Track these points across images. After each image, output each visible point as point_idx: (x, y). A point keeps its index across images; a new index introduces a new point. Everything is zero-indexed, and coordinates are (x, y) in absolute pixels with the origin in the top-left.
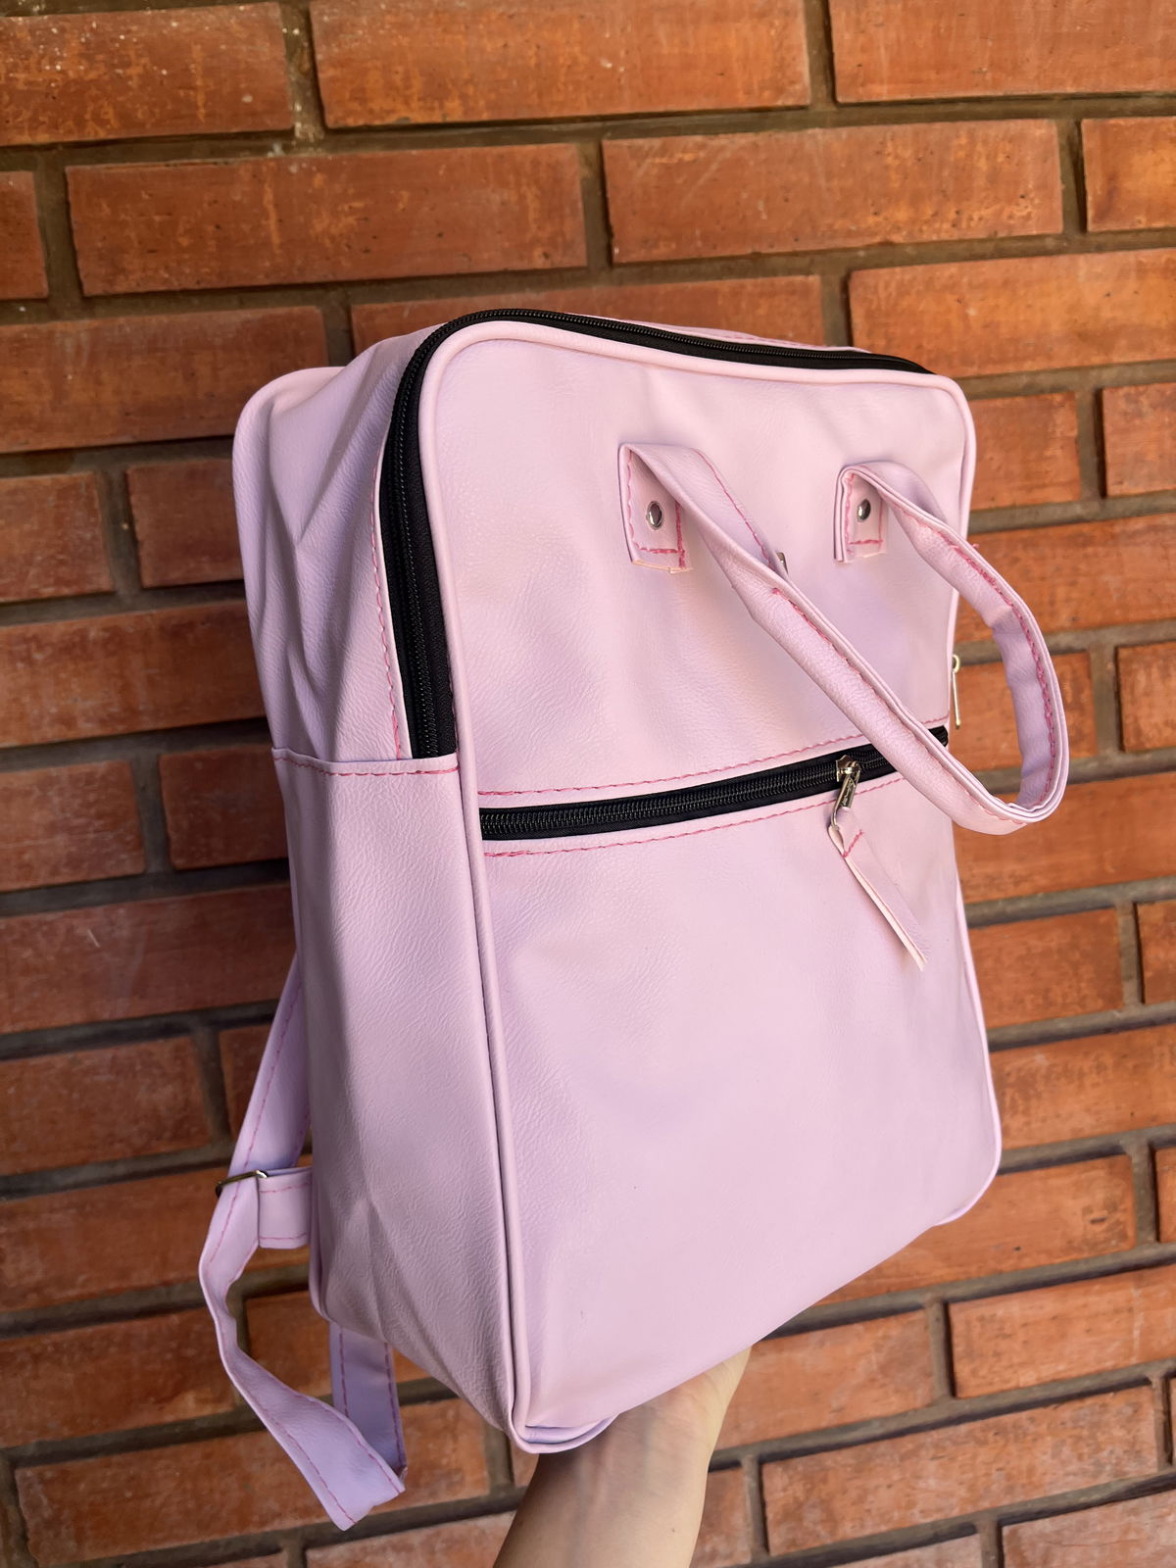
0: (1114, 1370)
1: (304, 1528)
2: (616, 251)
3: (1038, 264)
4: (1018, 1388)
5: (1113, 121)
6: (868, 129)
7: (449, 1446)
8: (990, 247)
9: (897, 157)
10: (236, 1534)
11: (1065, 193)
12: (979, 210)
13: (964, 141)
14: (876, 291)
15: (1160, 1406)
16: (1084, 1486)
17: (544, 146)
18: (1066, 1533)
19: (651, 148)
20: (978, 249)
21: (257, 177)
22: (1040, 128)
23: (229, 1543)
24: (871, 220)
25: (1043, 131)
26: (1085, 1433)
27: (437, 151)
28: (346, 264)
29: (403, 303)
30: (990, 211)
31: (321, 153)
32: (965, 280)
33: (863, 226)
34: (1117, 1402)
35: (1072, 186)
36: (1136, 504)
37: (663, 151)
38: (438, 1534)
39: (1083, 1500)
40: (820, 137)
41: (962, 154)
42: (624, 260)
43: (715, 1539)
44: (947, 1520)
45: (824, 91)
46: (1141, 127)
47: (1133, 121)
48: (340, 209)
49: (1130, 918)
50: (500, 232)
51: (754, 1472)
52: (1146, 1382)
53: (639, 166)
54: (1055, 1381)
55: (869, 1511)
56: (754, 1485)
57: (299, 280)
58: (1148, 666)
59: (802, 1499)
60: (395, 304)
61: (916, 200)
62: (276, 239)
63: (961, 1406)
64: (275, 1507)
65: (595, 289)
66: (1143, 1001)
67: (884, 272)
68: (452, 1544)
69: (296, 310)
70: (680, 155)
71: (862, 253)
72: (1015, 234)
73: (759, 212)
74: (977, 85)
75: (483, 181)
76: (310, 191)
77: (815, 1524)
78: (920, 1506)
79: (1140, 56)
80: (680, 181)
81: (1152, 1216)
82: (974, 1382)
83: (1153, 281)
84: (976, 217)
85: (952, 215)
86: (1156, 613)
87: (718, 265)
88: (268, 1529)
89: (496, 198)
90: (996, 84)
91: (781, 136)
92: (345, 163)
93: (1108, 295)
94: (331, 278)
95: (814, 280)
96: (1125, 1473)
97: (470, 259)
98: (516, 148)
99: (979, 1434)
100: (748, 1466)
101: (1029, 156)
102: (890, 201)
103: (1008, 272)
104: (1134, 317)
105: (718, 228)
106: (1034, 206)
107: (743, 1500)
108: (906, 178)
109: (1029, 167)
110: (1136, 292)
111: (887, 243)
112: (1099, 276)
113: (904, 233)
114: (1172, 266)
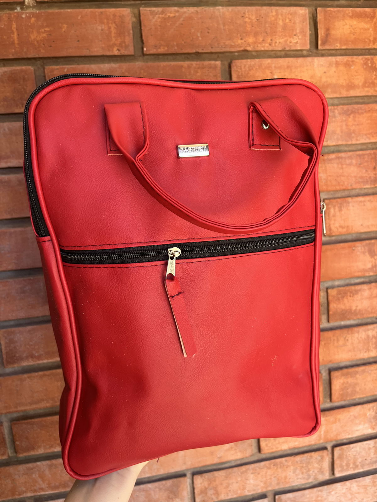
0: (315, 445)
1: (34, 496)
2: (145, 49)
3: (300, 60)
4: (281, 450)
5: (329, 9)
6: (239, 8)
8: (283, 53)
9: (249, 18)
10: (11, 498)
11: (310, 35)
12: (279, 39)
13: (274, 14)
14: (241, 69)
15: (330, 456)
16: (303, 483)
17: (118, 9)
18: (297, 498)
19: (158, 11)
20: (279, 53)
21: (10, 19)
22: (302, 10)
24: (240, 41)
26: (304, 465)
27: (78, 10)
28: (42, 51)
29: (64, 66)
30: (283, 40)
31: (35, 11)
32: (273, 65)
33: (237, 44)
34: (316, 456)
35: (314, 32)
36: (332, 149)
37: (163, 12)
39: (303, 487)
40: (221, 10)
41: (273, 19)
42: (148, 53)
44: (257, 494)
46: (338, 11)
47: (336, 9)
48: (41, 31)
49: (325, 293)
50: (101, 41)
51: (191, 477)
52: (325, 448)
53: (154, 18)
54: (295, 448)
55: (230, 491)
56: (191, 482)
57: (25, 57)
58: (334, 206)
59: (207, 487)
60: (61, 66)
61: (256, 35)
62: (16, 42)
63: (262, 456)
64: (24, 489)
65: (137, 63)
66: (328, 321)
67: (244, 61)
69: (24, 68)
70: (169, 14)
71: (236, 54)
72: (292, 49)
73: (198, 37)
75: (95, 22)
76: (30, 24)
77: (211, 495)
78: (248, 489)
80: (169, 24)
81: (329, 393)
82: (266, 448)
83: (341, 68)
84: (278, 42)
85: (269, 41)
86: (338, 188)
87: (183, 56)
88: (21, 496)
89: (99, 28)
91: (207, 9)
92: (43, 14)
93: (325, 72)
94: (37, 56)
95: (218, 63)
96: (318, 478)
97: (90, 51)
98: (107, 10)
99: (268, 465)
100: (189, 475)
101: (298, 20)
102: (247, 35)
103: (289, 63)
104: (334, 81)
105: (183, 42)
106: (299, 39)
107: (187, 487)
108: (253, 26)
109: (298, 24)
110: (335, 72)
111: (245, 51)
112: (322, 65)
113: (252, 47)
114: (348, 63)
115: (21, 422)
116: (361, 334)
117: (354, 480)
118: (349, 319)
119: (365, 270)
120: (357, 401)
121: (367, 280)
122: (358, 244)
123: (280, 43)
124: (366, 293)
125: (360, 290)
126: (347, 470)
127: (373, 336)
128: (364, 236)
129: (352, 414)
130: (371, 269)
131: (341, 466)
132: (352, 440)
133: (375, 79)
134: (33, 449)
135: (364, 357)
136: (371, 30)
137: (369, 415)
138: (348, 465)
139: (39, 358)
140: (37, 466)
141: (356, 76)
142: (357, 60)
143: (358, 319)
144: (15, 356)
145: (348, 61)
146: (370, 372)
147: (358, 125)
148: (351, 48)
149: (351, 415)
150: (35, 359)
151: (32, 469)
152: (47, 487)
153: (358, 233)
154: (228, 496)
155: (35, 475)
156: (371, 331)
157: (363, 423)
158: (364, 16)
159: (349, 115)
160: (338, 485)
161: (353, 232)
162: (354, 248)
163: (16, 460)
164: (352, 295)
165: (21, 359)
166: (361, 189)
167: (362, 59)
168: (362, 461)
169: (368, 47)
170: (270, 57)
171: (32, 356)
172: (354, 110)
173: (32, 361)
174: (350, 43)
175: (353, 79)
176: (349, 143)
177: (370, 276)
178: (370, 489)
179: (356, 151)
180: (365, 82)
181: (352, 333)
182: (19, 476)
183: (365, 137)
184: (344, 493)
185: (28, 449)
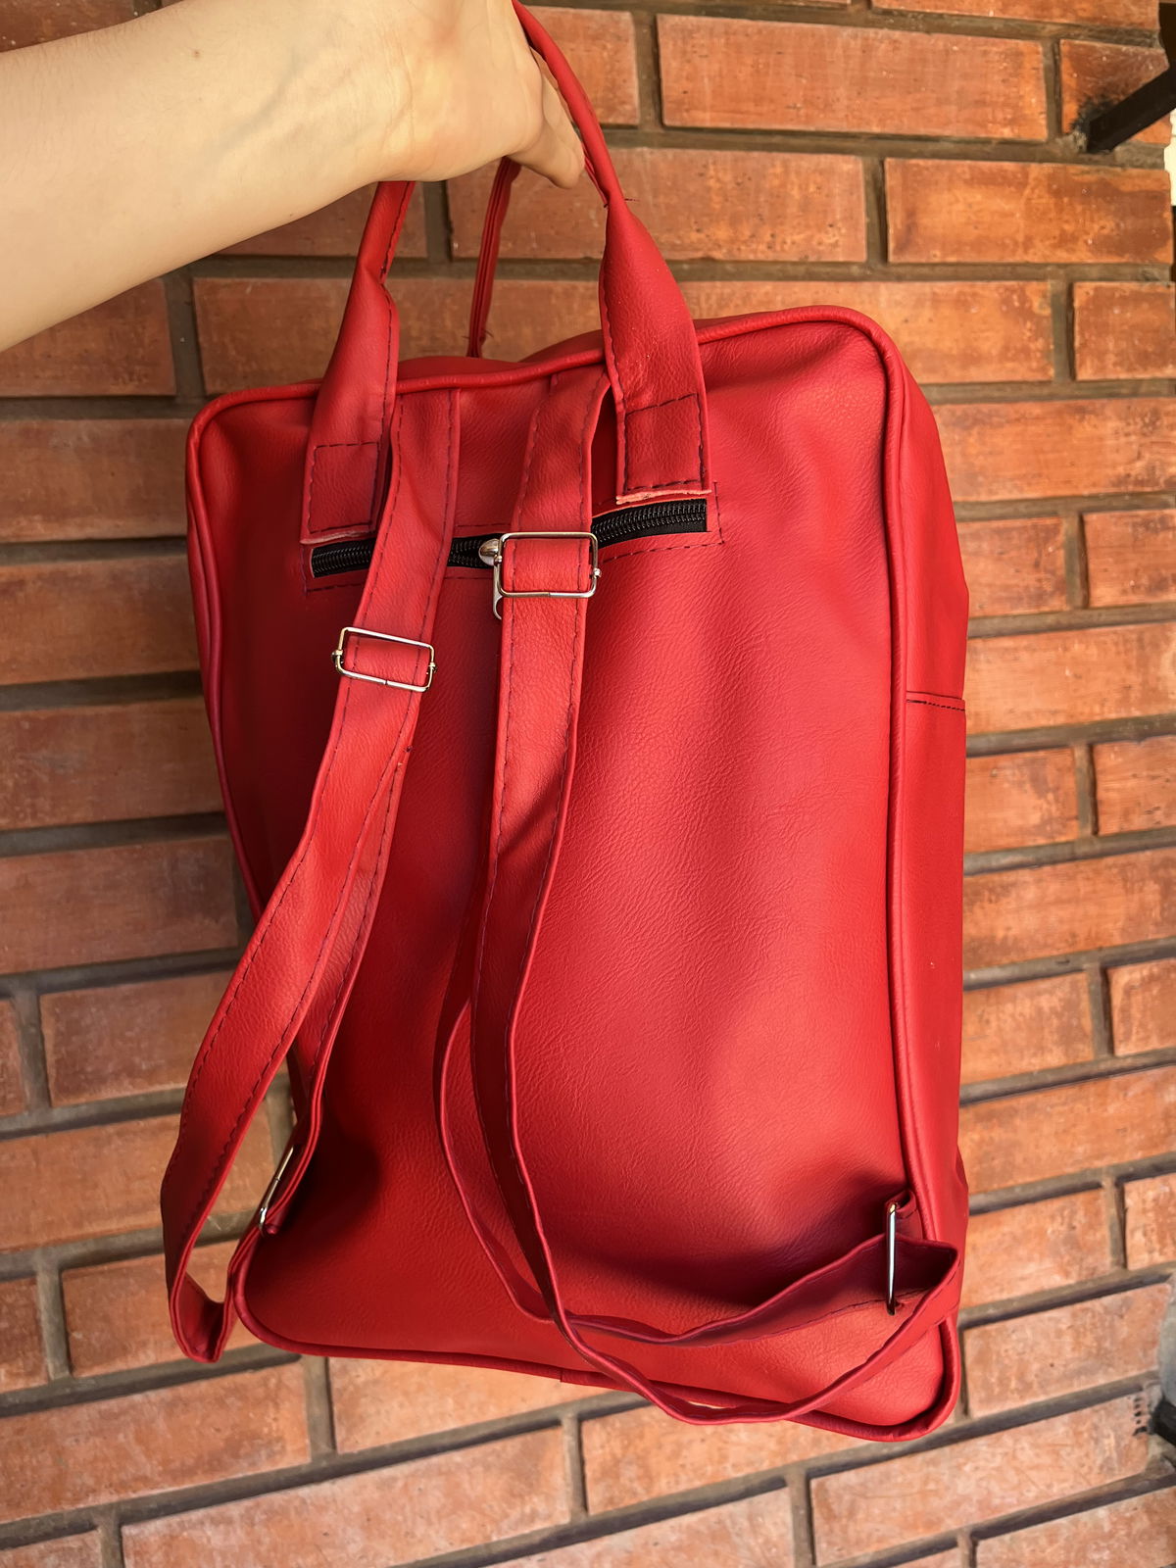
1: (119, 1504)
2: (456, 245)
5: (914, 161)
6: (692, 153)
7: (272, 1413)
8: (802, 269)
9: (718, 180)
10: (49, 1511)
11: (869, 226)
12: (792, 234)
13: (779, 170)
14: (697, 304)
18: (870, 1485)
20: (791, 270)
22: (847, 163)
23: (41, 1522)
24: (694, 236)
25: (850, 166)
29: (245, 280)
30: (802, 236)
32: (779, 298)
33: (687, 241)
35: (876, 221)
38: (258, 1505)
40: (648, 156)
41: (776, 182)
42: (463, 255)
43: (535, 1499)
44: (758, 1474)
45: (651, 116)
46: (938, 168)
47: (930, 162)
50: (343, 219)
51: (574, 1430)
55: (683, 1466)
56: (574, 1443)
59: (619, 1456)
60: (237, 280)
61: (735, 221)
64: (90, 1482)
65: (435, 280)
67: (706, 285)
68: (272, 1514)
71: (686, 267)
72: (824, 259)
74: (792, 120)
77: (631, 1480)
78: (732, 1460)
79: (939, 103)
83: (946, 311)
84: (789, 241)
85: (768, 238)
87: (552, 267)
88: (82, 1505)
90: (809, 119)
93: (906, 321)
97: (313, 244)
100: (568, 1424)
101: (837, 188)
102: (711, 221)
103: (817, 293)
104: (929, 342)
105: (552, 232)
106: (841, 235)
107: (564, 1458)
108: (727, 200)
109: (837, 198)
110: (931, 320)
111: (708, 260)
112: (898, 303)
113: (724, 251)
114: (962, 298)
115: (91, 1269)
116: (1021, 1004)
117: (1022, 1428)
118: (989, 965)
119: (1023, 831)
120: (1019, 1193)
121: (1030, 858)
122: (1004, 761)
123: (793, 243)
124: (1030, 894)
125: (1014, 885)
126: (1002, 1397)
127: (1053, 1010)
128: (1017, 742)
129: (1006, 1229)
130: (1039, 829)
131: (986, 1385)
132: (1010, 1308)
133: (1030, 338)
134: (124, 1351)
135: (1032, 1068)
136: (1018, 215)
137: (1053, 1232)
138: (1003, 1382)
139: (151, 1076)
140: (133, 1407)
141: (983, 331)
142: (986, 293)
143: (1013, 963)
144: (82, 1071)
145: (961, 293)
146: (1048, 1109)
147: (991, 453)
148: (969, 260)
149: (1004, 1235)
150: (138, 1080)
151: (116, 1416)
152: (160, 1475)
153: (1003, 733)
154: (677, 1483)
155: (126, 1437)
156: (1047, 996)
157: (1036, 1255)
158: (1000, 180)
159: (968, 428)
160: (981, 1444)
161: (991, 728)
162: (994, 772)
163: (68, 1391)
164: (993, 898)
165: (100, 1080)
166: (1006, 616)
167: (997, 289)
168: (1041, 1370)
169: (1011, 260)
170: (769, 277)
171: (132, 1072)
172: (979, 416)
173: (131, 1087)
174: (968, 248)
175: (976, 340)
176: (973, 498)
177: (1038, 847)
178: (1069, 1454)
179: (989, 519)
180: (1006, 348)
181: (998, 1003)
182: (77, 1441)
183: (1009, 485)
184: (998, 1469)
185: (109, 1356)
